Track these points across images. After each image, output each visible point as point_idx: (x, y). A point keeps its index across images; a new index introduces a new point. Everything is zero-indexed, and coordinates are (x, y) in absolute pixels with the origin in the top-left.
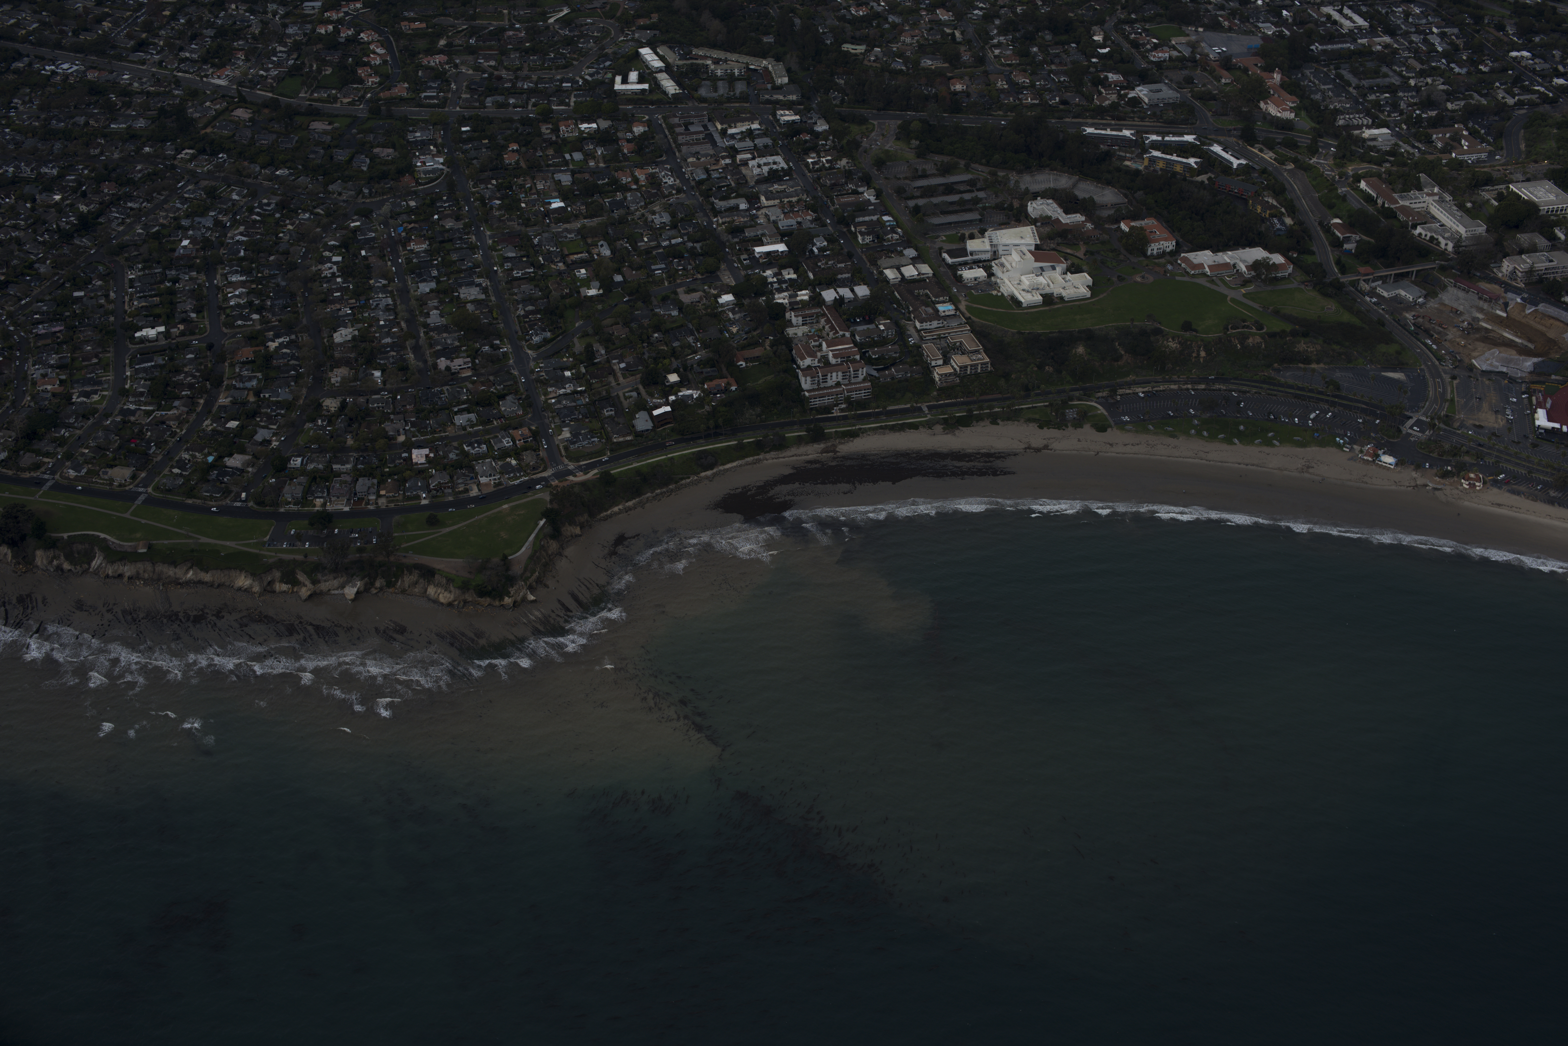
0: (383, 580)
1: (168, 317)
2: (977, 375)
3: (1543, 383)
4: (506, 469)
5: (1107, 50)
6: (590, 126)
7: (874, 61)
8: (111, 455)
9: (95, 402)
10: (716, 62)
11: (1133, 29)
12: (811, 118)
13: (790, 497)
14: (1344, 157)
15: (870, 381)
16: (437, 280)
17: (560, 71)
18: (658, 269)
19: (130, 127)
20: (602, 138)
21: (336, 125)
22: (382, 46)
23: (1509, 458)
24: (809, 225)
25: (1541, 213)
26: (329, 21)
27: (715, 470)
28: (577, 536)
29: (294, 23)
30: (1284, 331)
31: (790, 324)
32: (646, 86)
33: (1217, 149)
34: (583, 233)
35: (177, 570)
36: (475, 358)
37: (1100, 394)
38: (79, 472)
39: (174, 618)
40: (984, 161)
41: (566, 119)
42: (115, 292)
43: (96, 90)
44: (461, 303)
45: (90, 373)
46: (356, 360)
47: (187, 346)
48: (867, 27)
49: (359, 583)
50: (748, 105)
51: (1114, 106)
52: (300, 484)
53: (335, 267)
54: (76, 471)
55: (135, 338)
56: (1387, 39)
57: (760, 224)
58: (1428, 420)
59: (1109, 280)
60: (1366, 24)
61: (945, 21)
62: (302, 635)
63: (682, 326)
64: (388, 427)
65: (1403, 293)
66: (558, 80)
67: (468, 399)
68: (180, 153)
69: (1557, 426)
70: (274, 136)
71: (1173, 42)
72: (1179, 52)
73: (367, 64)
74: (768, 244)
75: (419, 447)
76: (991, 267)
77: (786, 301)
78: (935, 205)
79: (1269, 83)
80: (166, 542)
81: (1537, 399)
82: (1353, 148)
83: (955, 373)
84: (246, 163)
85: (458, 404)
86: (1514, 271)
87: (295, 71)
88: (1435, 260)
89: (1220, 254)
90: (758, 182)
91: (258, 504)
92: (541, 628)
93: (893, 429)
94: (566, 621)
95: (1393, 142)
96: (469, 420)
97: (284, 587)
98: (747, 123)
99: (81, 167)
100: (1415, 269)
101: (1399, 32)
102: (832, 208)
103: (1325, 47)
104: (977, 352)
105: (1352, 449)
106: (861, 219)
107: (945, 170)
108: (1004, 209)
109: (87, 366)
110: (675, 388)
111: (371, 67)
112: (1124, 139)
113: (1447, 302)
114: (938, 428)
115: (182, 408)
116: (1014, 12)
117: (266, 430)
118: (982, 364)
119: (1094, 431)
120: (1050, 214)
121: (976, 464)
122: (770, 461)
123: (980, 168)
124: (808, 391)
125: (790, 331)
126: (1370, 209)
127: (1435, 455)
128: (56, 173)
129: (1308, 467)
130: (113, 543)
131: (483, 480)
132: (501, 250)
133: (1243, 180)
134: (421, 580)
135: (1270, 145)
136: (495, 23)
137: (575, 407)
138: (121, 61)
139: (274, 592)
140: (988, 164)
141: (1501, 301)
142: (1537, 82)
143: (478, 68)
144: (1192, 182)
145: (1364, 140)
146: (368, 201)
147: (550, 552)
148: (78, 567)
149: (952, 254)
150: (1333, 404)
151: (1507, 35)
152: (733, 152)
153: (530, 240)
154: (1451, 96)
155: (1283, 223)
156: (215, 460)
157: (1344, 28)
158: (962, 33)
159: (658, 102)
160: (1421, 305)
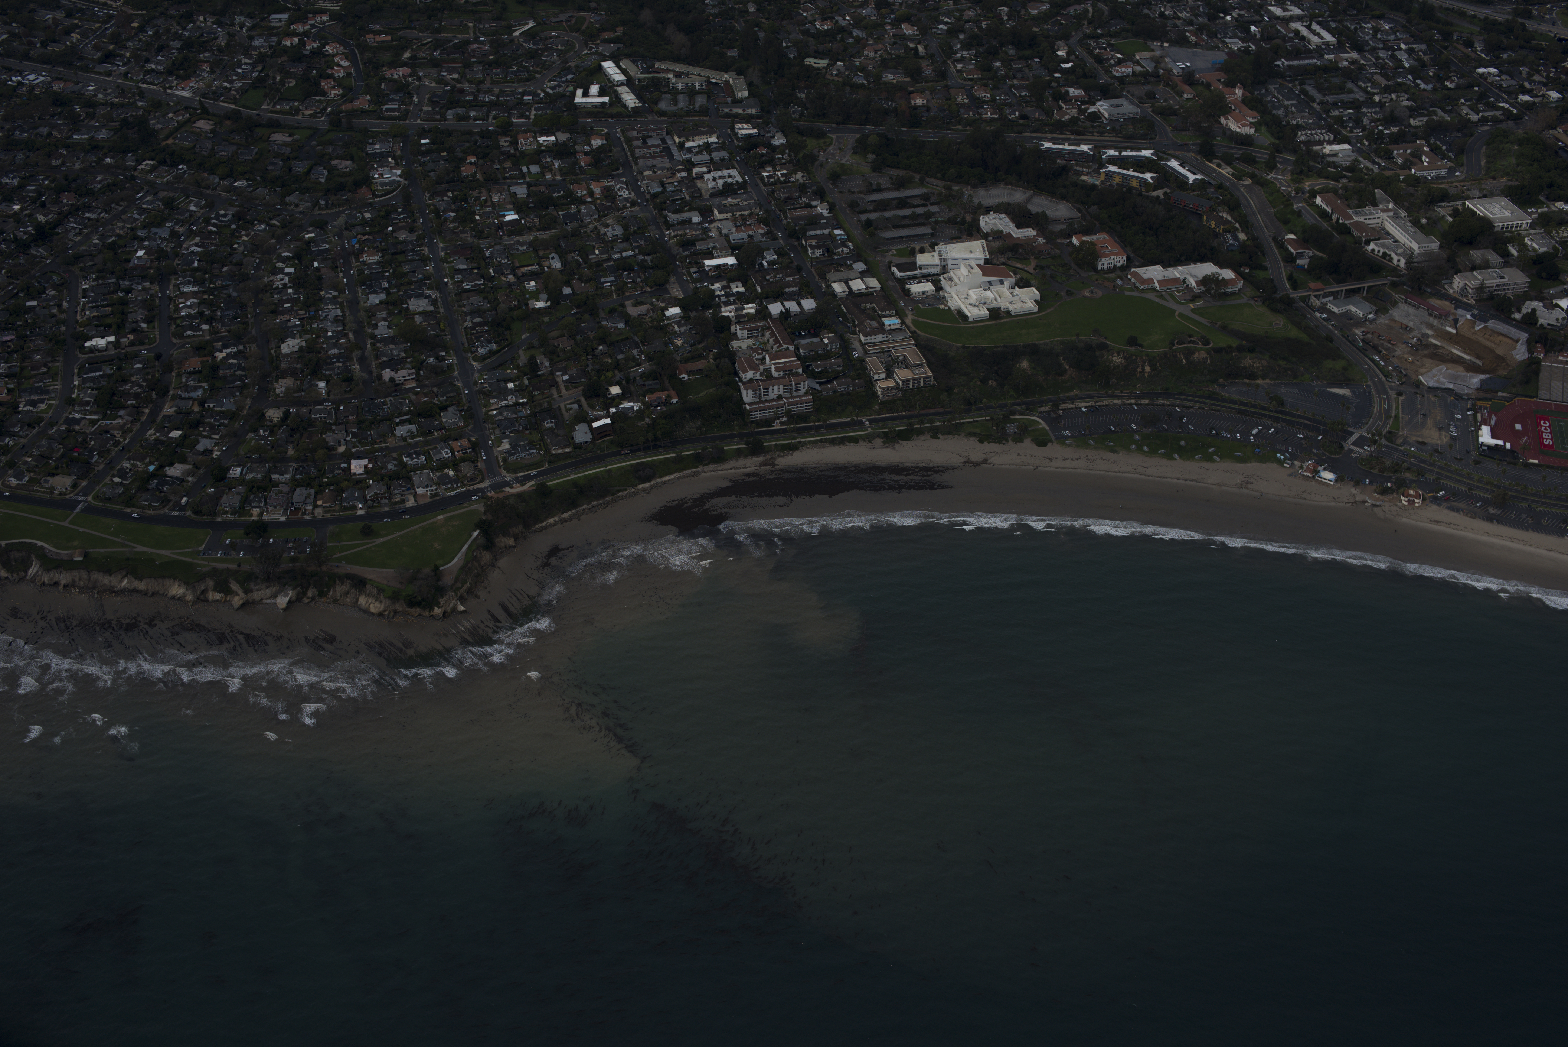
0: (315, 590)
1: (119, 327)
2: (919, 389)
3: (1490, 400)
4: (444, 480)
5: (1070, 65)
6: (549, 139)
7: (836, 75)
8: (53, 464)
9: (42, 411)
10: (678, 75)
11: (1098, 44)
12: (769, 132)
13: (726, 510)
14: (1301, 172)
15: (812, 394)
16: (388, 291)
17: (522, 84)
18: (608, 282)
19: (92, 138)
20: (560, 151)
21: (296, 137)
22: (347, 58)
23: (1450, 475)
24: (760, 238)
25: (1496, 229)
26: (294, 34)
27: (652, 483)
28: (511, 547)
29: (260, 35)
30: (1229, 347)
31: (735, 337)
32: (606, 99)
33: (1174, 164)
34: (534, 246)
35: (112, 579)
36: (420, 370)
37: (1042, 409)
38: (21, 480)
39: (107, 625)
40: (939, 175)
41: (525, 132)
42: (68, 302)
43: (59, 101)
44: (409, 315)
45: (38, 382)
46: (302, 371)
47: (136, 356)
48: (830, 42)
49: (291, 593)
50: (707, 118)
51: (1074, 121)
52: (238, 493)
53: (287, 278)
54: (18, 480)
55: (85, 348)
56: (1354, 55)
57: (712, 237)
58: (1370, 436)
59: (1057, 294)
60: (1334, 39)
61: (910, 35)
62: (232, 643)
63: (627, 338)
64: (329, 438)
65: (1353, 309)
66: (520, 93)
67: (410, 410)
68: (141, 164)
69: (1500, 442)
70: (234, 148)
71: (1138, 57)
72: (1143, 67)
73: (331, 77)
74: (718, 257)
75: (359, 458)
76: (940, 281)
77: (732, 314)
78: (887, 219)
79: (1230, 98)
80: (102, 550)
81: (1482, 416)
82: (1311, 163)
83: (897, 387)
84: (206, 175)
85: (400, 415)
86: (1465, 288)
87: (258, 84)
88: (1386, 277)
89: (1171, 269)
90: (713, 195)
91: (196, 513)
92: (470, 639)
93: (833, 442)
94: (495, 632)
95: (1353, 158)
96: (409, 431)
97: (217, 596)
98: (705, 137)
99: (41, 177)
100: (1366, 285)
101: (1367, 48)
102: (785, 222)
103: (1291, 63)
104: (920, 366)
105: (1292, 465)
106: (812, 233)
107: (900, 184)
108: (956, 223)
109: (35, 375)
110: (617, 401)
111: (334, 79)
112: (1082, 153)
113: (1397, 318)
114: (878, 442)
115: (126, 417)
116: (979, 27)
117: (208, 440)
118: (924, 378)
119: (1034, 446)
120: (1001, 228)
121: (914, 477)
122: (708, 474)
123: (936, 182)
124: (749, 404)
125: (735, 344)
126: (1325, 225)
127: (1376, 471)
128: (16, 183)
129: (1247, 483)
130: (50, 551)
131: (420, 491)
132: (452, 262)
133: (1198, 196)
134: (353, 590)
135: (1228, 161)
136: (460, 36)
137: (516, 418)
138: (87, 72)
139: (207, 601)
140: (943, 178)
141: (1451, 318)
142: (1503, 98)
143: (441, 81)
144: (1148, 197)
145: (1324, 156)
146: (324, 212)
147: (483, 563)
148: (15, 575)
149: (901, 268)
150: (1276, 420)
151: (1475, 52)
152: (689, 165)
153: (482, 252)
154: (1414, 112)
155: (1236, 238)
156: (156, 470)
157: (1312, 43)
158: (926, 48)
159: (618, 116)
160: (1371, 321)
